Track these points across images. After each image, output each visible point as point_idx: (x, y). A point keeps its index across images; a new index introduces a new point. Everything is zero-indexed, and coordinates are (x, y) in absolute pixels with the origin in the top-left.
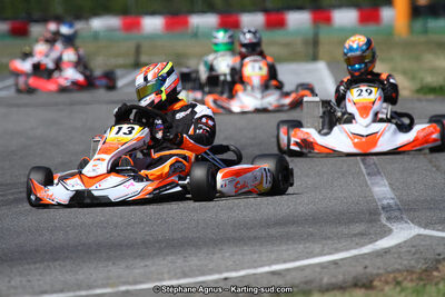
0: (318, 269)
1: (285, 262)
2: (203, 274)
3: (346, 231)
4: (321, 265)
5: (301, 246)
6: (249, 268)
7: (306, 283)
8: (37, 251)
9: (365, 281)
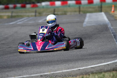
0: (104, 66)
1: (95, 65)
2: (73, 68)
3: (110, 56)
4: (104, 65)
5: (99, 60)
6: (85, 66)
7: (100, 70)
8: (29, 63)
9: (116, 69)
